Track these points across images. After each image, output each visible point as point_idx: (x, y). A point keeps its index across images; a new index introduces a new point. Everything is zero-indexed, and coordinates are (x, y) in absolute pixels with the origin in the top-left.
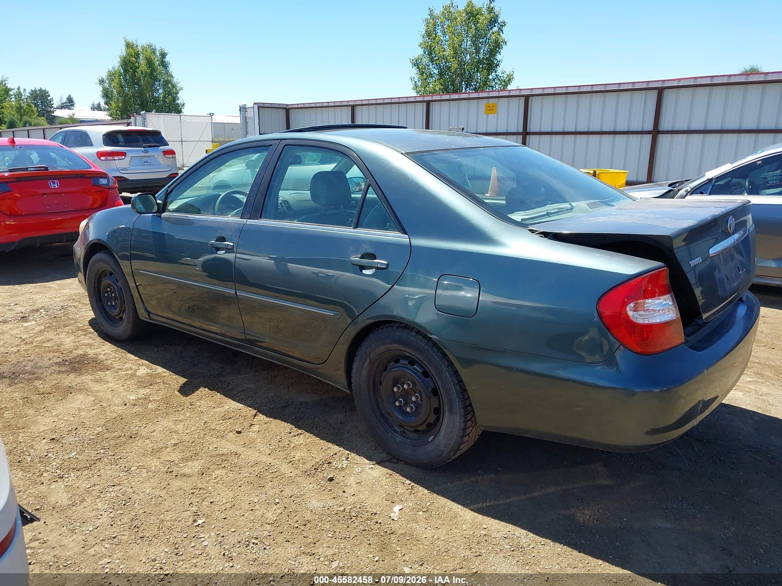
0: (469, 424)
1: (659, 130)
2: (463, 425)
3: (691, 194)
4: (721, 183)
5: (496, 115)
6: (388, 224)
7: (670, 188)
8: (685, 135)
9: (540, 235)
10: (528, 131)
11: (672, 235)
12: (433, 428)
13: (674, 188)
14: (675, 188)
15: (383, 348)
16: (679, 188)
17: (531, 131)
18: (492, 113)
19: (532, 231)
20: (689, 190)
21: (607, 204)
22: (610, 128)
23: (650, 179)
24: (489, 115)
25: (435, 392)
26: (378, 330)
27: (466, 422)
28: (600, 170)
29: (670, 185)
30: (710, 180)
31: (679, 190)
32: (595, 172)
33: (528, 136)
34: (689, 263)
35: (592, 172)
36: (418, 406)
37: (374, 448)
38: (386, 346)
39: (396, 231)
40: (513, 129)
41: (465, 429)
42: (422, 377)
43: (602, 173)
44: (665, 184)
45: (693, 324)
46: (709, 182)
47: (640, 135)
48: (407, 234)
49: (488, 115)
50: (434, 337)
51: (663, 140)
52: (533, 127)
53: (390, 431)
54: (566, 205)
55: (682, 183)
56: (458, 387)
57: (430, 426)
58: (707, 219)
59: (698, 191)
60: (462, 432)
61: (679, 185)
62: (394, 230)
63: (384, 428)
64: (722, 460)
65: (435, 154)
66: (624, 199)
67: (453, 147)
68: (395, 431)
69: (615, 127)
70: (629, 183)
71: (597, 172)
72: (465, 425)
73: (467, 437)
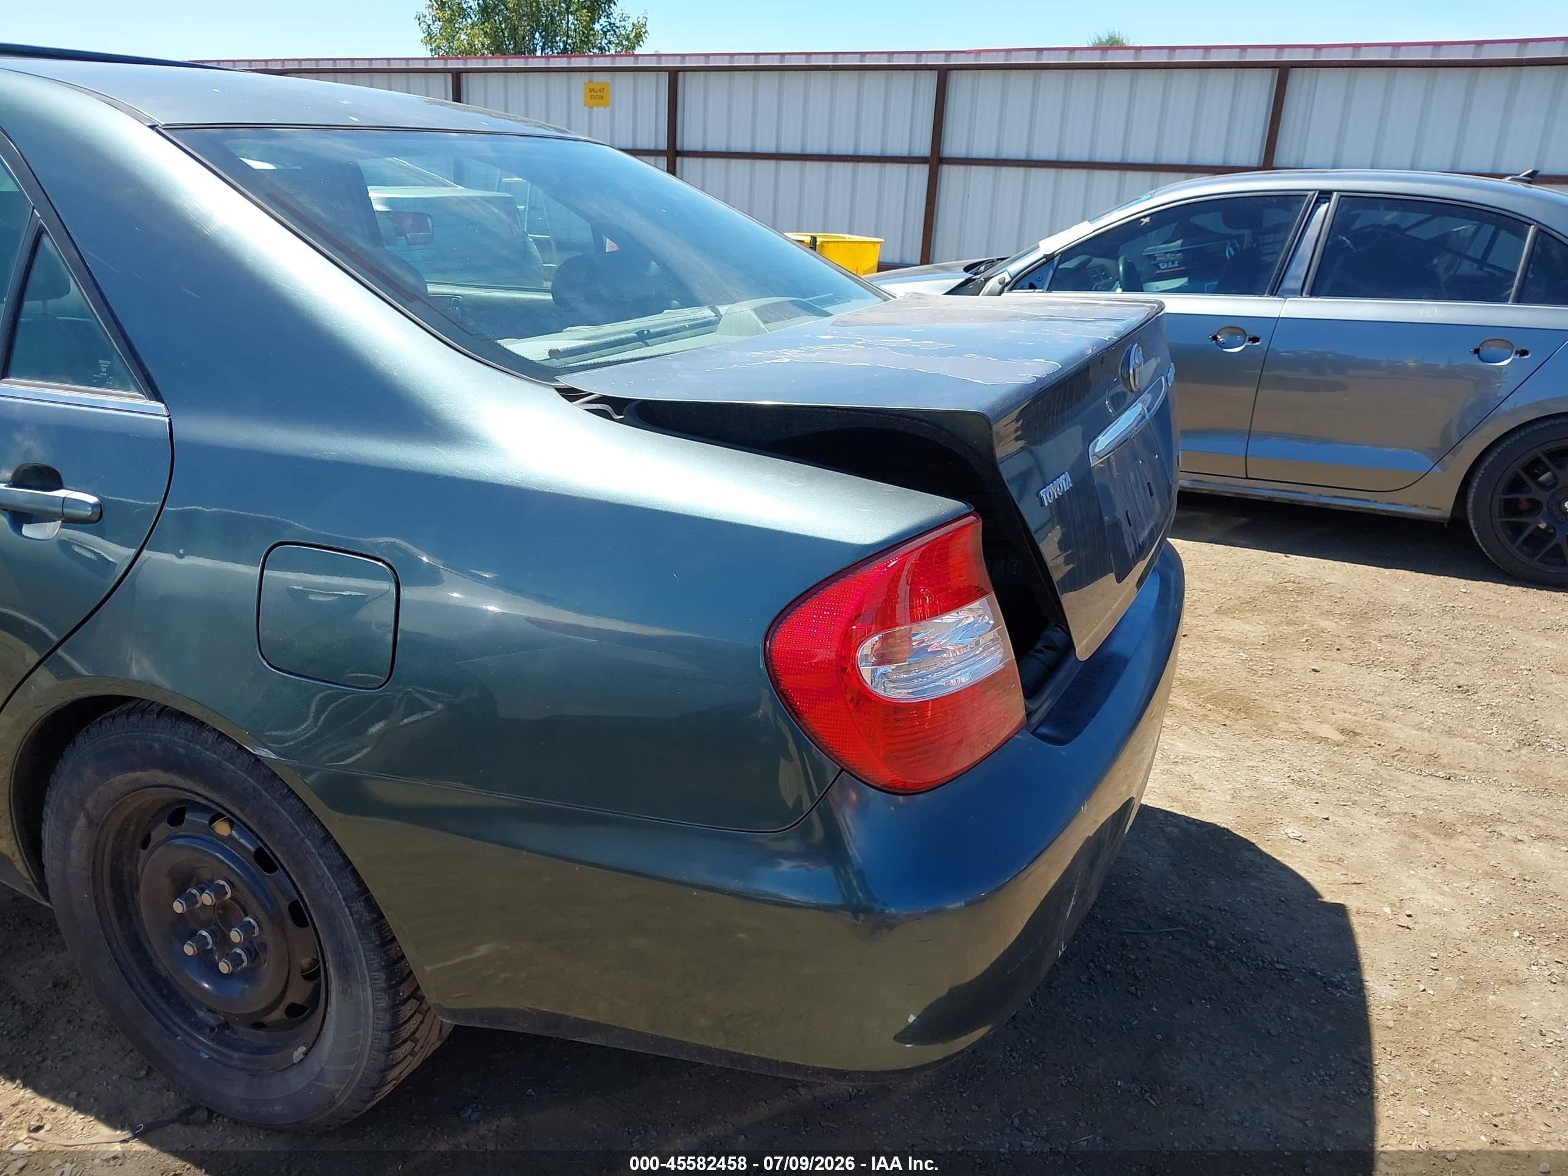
0: (407, 1010)
1: (941, 156)
2: (388, 1017)
3: (1011, 290)
4: (1070, 264)
5: (608, 109)
6: (104, 364)
7: (968, 275)
8: (991, 169)
9: (595, 406)
10: (679, 148)
11: (992, 409)
12: (307, 1017)
13: (975, 274)
14: (978, 277)
15: (121, 780)
16: (986, 275)
17: (685, 149)
18: (598, 105)
19: (570, 394)
20: (1008, 279)
21: (815, 310)
22: (847, 149)
23: (926, 258)
24: (595, 109)
25: (299, 915)
26: (101, 723)
27: (395, 1007)
28: (825, 237)
29: (967, 269)
30: (1049, 258)
31: (987, 280)
32: (814, 239)
33: (679, 159)
34: (1038, 494)
35: (807, 239)
36: (254, 951)
37: (143, 1073)
38: (131, 776)
39: (128, 390)
40: (646, 142)
41: (395, 1027)
42: (256, 869)
43: (828, 242)
44: (958, 266)
45: (1039, 645)
46: (1047, 261)
47: (906, 165)
48: (163, 402)
49: (591, 107)
50: (263, 754)
51: (951, 175)
52: (690, 139)
53: (180, 1027)
54: (706, 313)
55: (991, 263)
56: (359, 906)
57: (294, 1011)
58: (1082, 354)
59: (1026, 282)
60: (386, 1037)
61: (985, 270)
62: (124, 386)
63: (159, 1020)
64: (1109, 972)
65: (278, 136)
66: (861, 296)
67: (355, 120)
68: (199, 1026)
69: (856, 148)
70: (882, 267)
71: (819, 240)
72: (395, 1016)
73: (408, 1046)
